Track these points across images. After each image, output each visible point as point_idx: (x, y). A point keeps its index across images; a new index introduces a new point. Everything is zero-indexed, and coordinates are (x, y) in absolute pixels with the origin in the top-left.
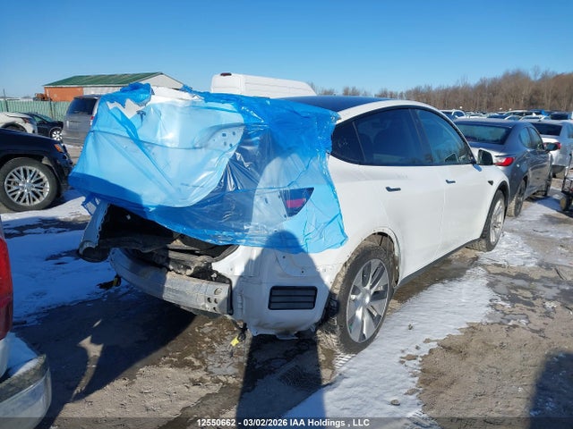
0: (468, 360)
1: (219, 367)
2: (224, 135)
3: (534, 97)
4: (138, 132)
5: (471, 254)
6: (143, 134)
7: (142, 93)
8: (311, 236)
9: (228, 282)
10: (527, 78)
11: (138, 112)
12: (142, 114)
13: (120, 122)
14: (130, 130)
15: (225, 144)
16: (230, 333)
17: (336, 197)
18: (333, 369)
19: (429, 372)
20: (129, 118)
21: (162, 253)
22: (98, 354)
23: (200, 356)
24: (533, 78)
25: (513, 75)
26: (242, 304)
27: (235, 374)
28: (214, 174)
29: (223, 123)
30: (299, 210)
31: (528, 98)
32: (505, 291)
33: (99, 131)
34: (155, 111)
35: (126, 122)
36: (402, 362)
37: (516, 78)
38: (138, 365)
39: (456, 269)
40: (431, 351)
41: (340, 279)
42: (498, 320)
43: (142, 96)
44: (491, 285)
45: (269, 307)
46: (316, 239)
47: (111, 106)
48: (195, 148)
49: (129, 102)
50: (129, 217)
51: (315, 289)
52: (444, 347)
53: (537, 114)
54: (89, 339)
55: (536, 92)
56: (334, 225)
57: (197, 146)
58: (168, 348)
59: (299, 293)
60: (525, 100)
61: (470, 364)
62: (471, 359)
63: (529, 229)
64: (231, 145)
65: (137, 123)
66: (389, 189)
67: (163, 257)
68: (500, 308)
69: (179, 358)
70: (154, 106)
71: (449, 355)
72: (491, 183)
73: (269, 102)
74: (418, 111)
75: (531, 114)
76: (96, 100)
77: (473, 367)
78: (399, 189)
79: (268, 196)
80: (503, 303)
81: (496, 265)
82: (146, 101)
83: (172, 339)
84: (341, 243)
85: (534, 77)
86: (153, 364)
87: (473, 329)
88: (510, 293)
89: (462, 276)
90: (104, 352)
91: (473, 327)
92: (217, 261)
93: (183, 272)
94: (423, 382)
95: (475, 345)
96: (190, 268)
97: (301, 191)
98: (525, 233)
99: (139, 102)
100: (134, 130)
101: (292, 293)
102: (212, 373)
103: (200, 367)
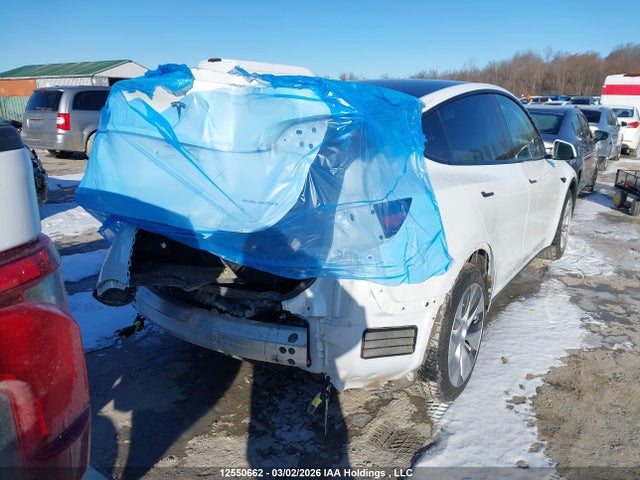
0: (585, 398)
1: (289, 430)
2: (299, 132)
3: (548, 81)
4: (175, 131)
5: (539, 264)
6: (183, 132)
7: (181, 77)
8: (412, 262)
9: (302, 324)
10: (539, 61)
11: (174, 105)
12: (179, 107)
13: (147, 119)
14: (163, 129)
15: (302, 144)
16: (290, 382)
17: (437, 208)
18: (432, 423)
19: (546, 420)
20: (160, 111)
21: (211, 289)
22: (128, 424)
23: (260, 416)
24: (545, 61)
25: (524, 57)
26: (324, 352)
27: (312, 439)
28: (291, 186)
29: (301, 116)
30: (397, 229)
31: (540, 82)
32: (593, 307)
33: (118, 132)
34: (198, 101)
35: (155, 118)
36: (511, 408)
37: (526, 61)
38: (184, 436)
39: (527, 283)
40: (538, 390)
41: (442, 313)
42: (599, 345)
43: (181, 82)
44: (575, 300)
45: (362, 357)
46: (417, 265)
47: (129, 97)
48: (259, 151)
49: (159, 91)
50: (164, 246)
51: (415, 328)
52: (551, 384)
53: (553, 99)
54: (111, 404)
55: (549, 76)
56: (437, 245)
57: (263, 148)
58: (217, 408)
59: (396, 334)
60: (537, 84)
61: (590, 404)
62: (589, 397)
63: (590, 230)
64: (311, 146)
65: (172, 119)
66: (485, 195)
67: (211, 295)
68: (596, 329)
69: (234, 421)
70: (197, 95)
71: (560, 394)
72: (564, 180)
73: (355, 87)
74: (497, 96)
75: (547, 100)
76: (62, 93)
77: (594, 408)
78: (492, 194)
79: (354, 212)
80: (598, 323)
81: (570, 275)
82: (186, 88)
83: (221, 397)
84: (446, 268)
85: (546, 58)
86: (204, 433)
87: (575, 358)
88: (599, 311)
89: (538, 291)
90: (135, 420)
91: (576, 356)
92: (288, 298)
93: (241, 314)
94: (545, 433)
95: (586, 379)
96: (250, 309)
97: (398, 203)
98: (587, 236)
99: (175, 90)
100: (170, 128)
101: (388, 334)
102: (282, 440)
103: (264, 433)
